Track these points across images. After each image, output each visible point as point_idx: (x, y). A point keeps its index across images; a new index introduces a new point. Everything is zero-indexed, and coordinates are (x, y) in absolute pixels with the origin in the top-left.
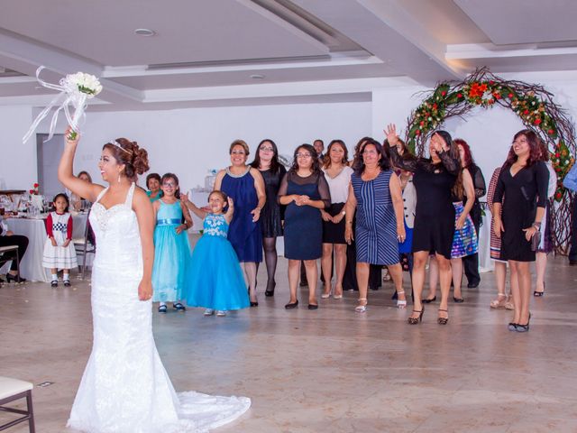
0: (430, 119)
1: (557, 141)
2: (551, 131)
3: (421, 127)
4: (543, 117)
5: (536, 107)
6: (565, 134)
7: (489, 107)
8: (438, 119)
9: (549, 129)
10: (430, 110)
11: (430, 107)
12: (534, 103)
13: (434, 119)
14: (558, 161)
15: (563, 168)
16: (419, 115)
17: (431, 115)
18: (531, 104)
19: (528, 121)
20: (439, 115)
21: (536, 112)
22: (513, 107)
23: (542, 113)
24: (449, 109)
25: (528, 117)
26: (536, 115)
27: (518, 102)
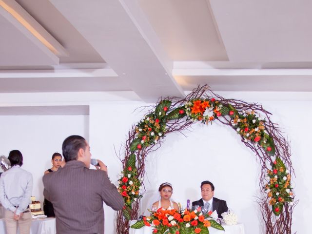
0: (152, 134)
1: (273, 158)
2: (269, 149)
3: (142, 142)
4: (262, 135)
5: (256, 125)
6: (281, 151)
7: (209, 124)
8: (160, 134)
9: (268, 147)
10: (153, 125)
11: (152, 122)
12: (254, 121)
13: (156, 134)
14: (276, 177)
16: (141, 130)
17: (153, 130)
18: (251, 122)
19: (248, 138)
20: (161, 130)
21: (257, 130)
22: (234, 125)
23: (262, 131)
24: (170, 125)
25: (248, 135)
26: (256, 132)
27: (239, 120)
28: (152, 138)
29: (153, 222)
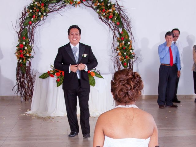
0: (40, 14)
1: (121, 30)
2: (118, 23)
3: (32, 19)
4: (114, 14)
5: (110, 7)
6: (125, 25)
7: (78, 6)
8: (45, 14)
9: (117, 22)
10: (39, 7)
11: (39, 5)
12: (109, 5)
13: (42, 14)
14: (123, 42)
15: (126, 47)
16: (31, 11)
17: (40, 11)
18: (107, 5)
19: (104, 16)
20: (45, 11)
21: (111, 10)
22: (94, 7)
23: (114, 11)
24: (51, 8)
25: (104, 14)
26: (110, 12)
27: (98, 4)
28: (39, 17)
29: (55, 74)
